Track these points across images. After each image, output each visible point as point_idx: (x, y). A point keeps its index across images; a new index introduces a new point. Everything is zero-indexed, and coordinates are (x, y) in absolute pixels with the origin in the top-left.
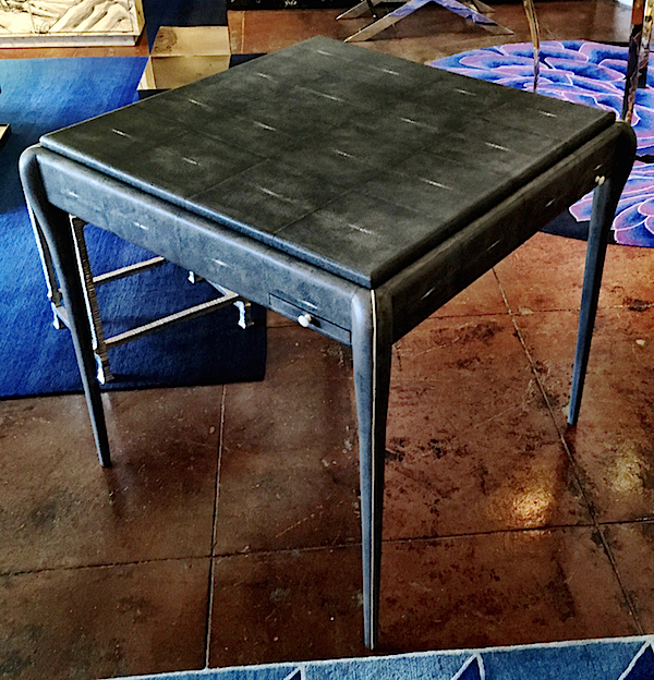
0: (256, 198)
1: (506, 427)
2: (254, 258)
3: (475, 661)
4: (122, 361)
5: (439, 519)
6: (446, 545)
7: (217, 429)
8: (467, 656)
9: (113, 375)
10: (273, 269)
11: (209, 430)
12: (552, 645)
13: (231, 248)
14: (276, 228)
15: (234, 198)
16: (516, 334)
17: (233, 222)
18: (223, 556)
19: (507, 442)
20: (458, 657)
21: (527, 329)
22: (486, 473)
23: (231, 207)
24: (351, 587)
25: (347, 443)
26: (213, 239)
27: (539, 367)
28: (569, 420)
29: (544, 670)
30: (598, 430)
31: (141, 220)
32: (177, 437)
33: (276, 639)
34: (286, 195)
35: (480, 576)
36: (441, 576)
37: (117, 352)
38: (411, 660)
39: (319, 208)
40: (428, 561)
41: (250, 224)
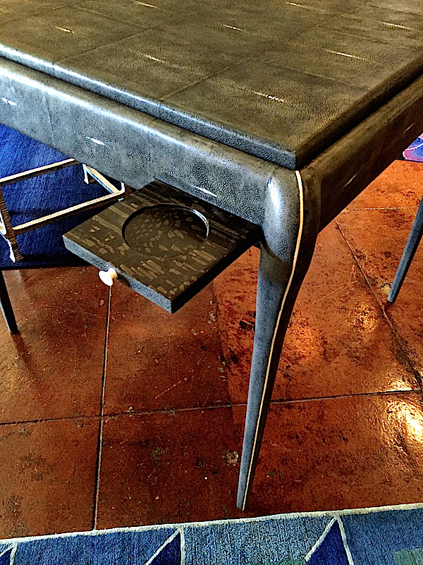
0: (137, 64)
1: (338, 304)
2: (135, 131)
3: (336, 523)
4: (30, 244)
5: (291, 383)
6: (300, 408)
7: (106, 301)
8: (329, 518)
9: (23, 255)
10: (160, 145)
11: (99, 302)
12: (402, 507)
13: (108, 120)
14: (163, 95)
15: (112, 62)
16: (337, 228)
17: (110, 88)
18: (110, 416)
19: (340, 316)
20: (321, 519)
21: (345, 224)
22: (326, 342)
23: (107, 70)
24: (220, 447)
25: (211, 315)
26: (86, 111)
27: (359, 255)
28: (389, 299)
29: (398, 534)
30: (413, 307)
31: (8, 94)
32: (73, 308)
33: (157, 498)
34: (173, 61)
35: (330, 437)
36: (297, 437)
37: (27, 236)
38: (279, 522)
39: (213, 75)
40: (286, 422)
41: (130, 90)
